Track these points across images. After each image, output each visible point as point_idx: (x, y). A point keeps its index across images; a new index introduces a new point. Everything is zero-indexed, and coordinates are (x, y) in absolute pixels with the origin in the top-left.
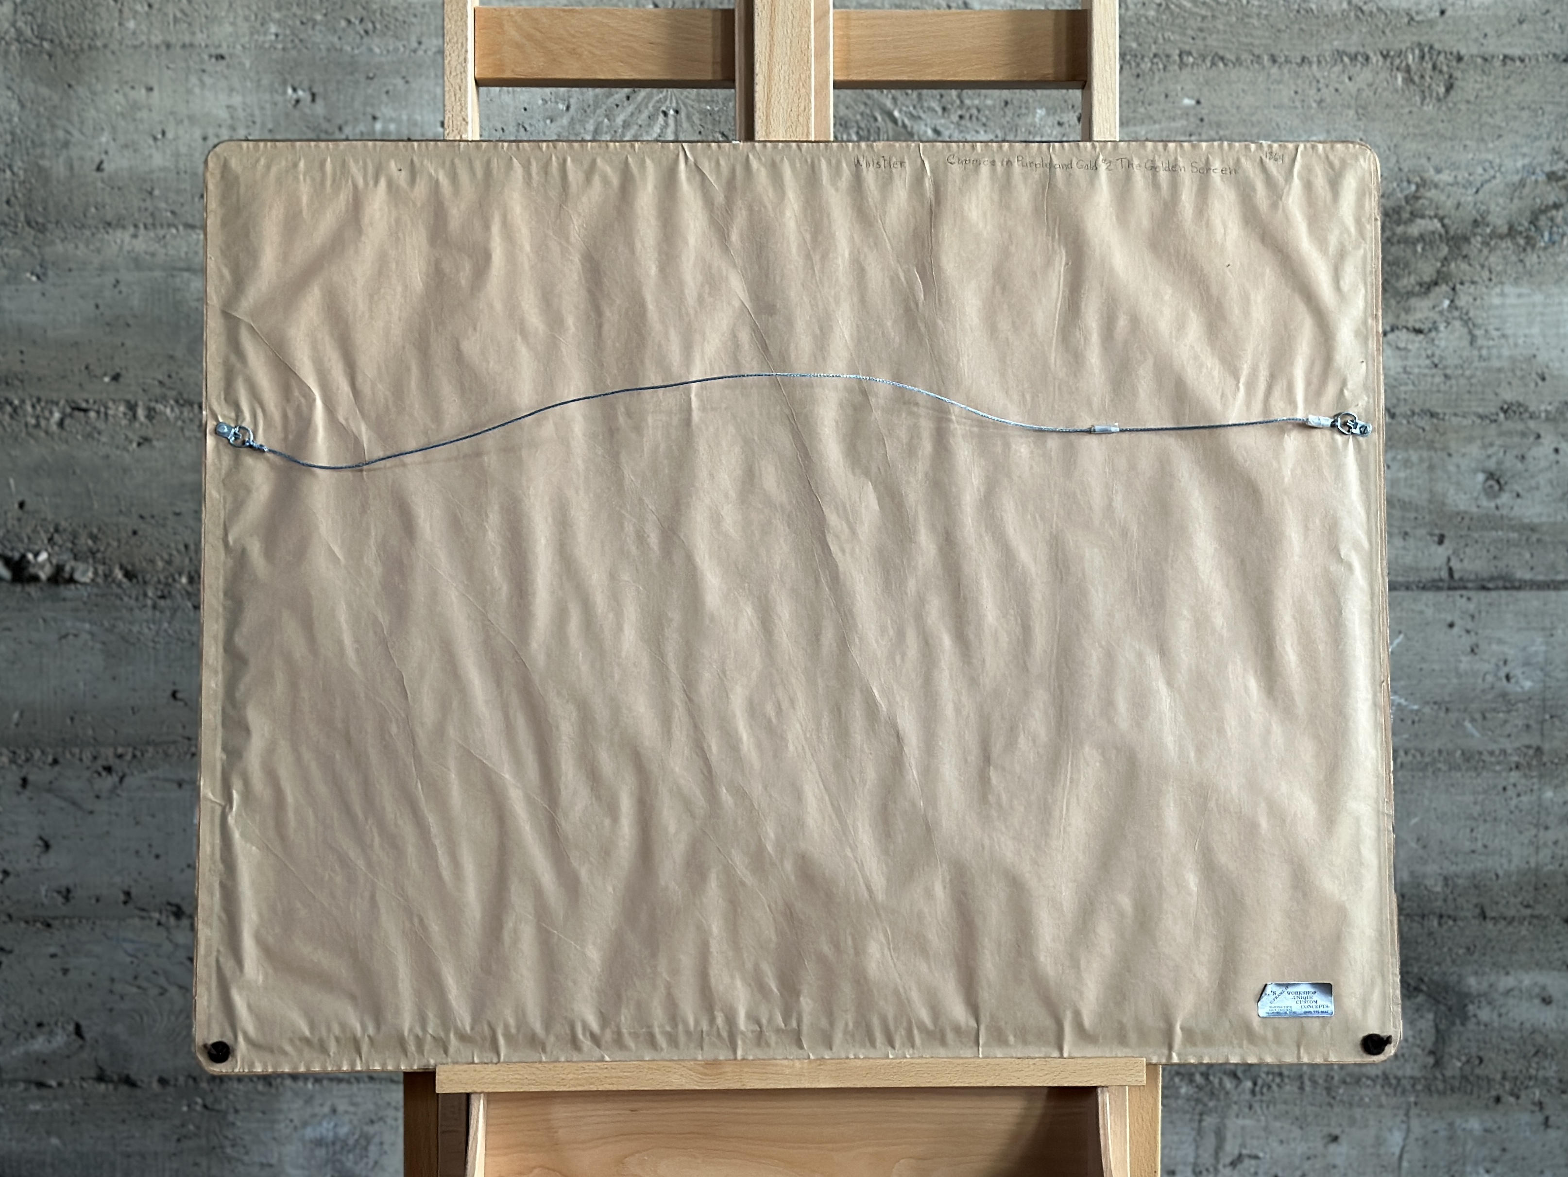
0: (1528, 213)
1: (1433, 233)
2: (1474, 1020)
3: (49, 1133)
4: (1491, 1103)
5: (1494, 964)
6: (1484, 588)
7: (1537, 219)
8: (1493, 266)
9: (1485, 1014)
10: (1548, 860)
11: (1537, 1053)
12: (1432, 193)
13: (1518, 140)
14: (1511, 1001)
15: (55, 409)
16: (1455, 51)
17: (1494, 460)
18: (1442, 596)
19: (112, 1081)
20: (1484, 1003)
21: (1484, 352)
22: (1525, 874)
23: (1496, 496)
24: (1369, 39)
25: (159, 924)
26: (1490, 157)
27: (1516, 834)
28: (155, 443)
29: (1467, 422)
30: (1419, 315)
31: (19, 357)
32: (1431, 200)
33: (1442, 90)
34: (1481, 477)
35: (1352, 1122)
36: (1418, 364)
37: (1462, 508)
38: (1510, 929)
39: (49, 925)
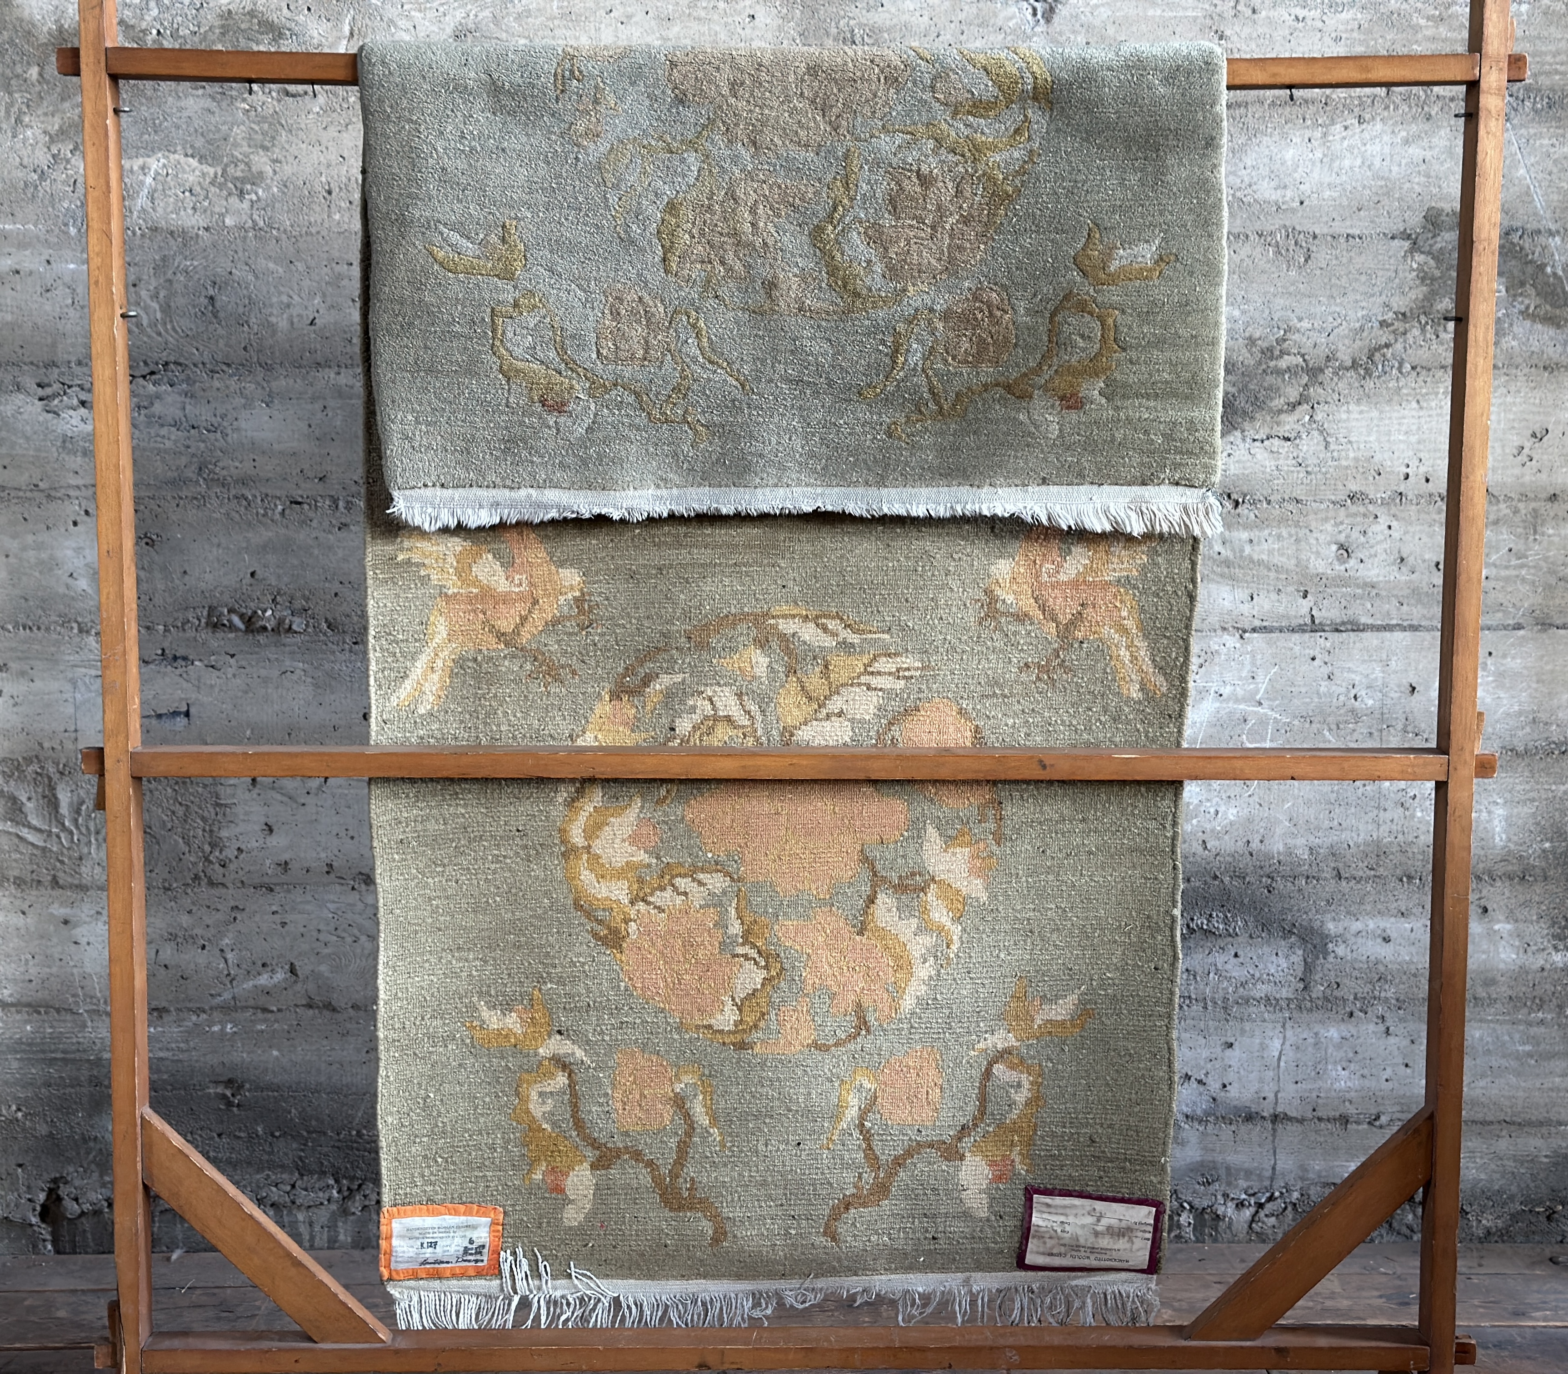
0: (1366, 351)
1: (1297, 366)
2: (1333, 955)
3: (270, 1047)
4: (1346, 1017)
5: (1348, 913)
6: (1337, 630)
7: (1373, 355)
8: (1342, 392)
9: (1341, 950)
10: (1386, 835)
11: (1380, 978)
12: (1296, 337)
13: (1358, 297)
14: (1360, 940)
15: (278, 502)
16: (1311, 230)
17: (1343, 535)
18: (1307, 635)
19: (318, 1007)
20: (1340, 942)
21: (1335, 454)
22: (1369, 845)
23: (1344, 562)
24: (1248, 222)
25: (353, 888)
26: (1338, 309)
27: (1363, 814)
28: (352, 527)
29: (1322, 506)
30: (1287, 427)
31: (253, 464)
32: (1295, 342)
33: (1303, 260)
34: (1334, 547)
35: (1243, 1031)
36: (1287, 464)
37: (1321, 571)
38: (1359, 886)
39: (272, 890)
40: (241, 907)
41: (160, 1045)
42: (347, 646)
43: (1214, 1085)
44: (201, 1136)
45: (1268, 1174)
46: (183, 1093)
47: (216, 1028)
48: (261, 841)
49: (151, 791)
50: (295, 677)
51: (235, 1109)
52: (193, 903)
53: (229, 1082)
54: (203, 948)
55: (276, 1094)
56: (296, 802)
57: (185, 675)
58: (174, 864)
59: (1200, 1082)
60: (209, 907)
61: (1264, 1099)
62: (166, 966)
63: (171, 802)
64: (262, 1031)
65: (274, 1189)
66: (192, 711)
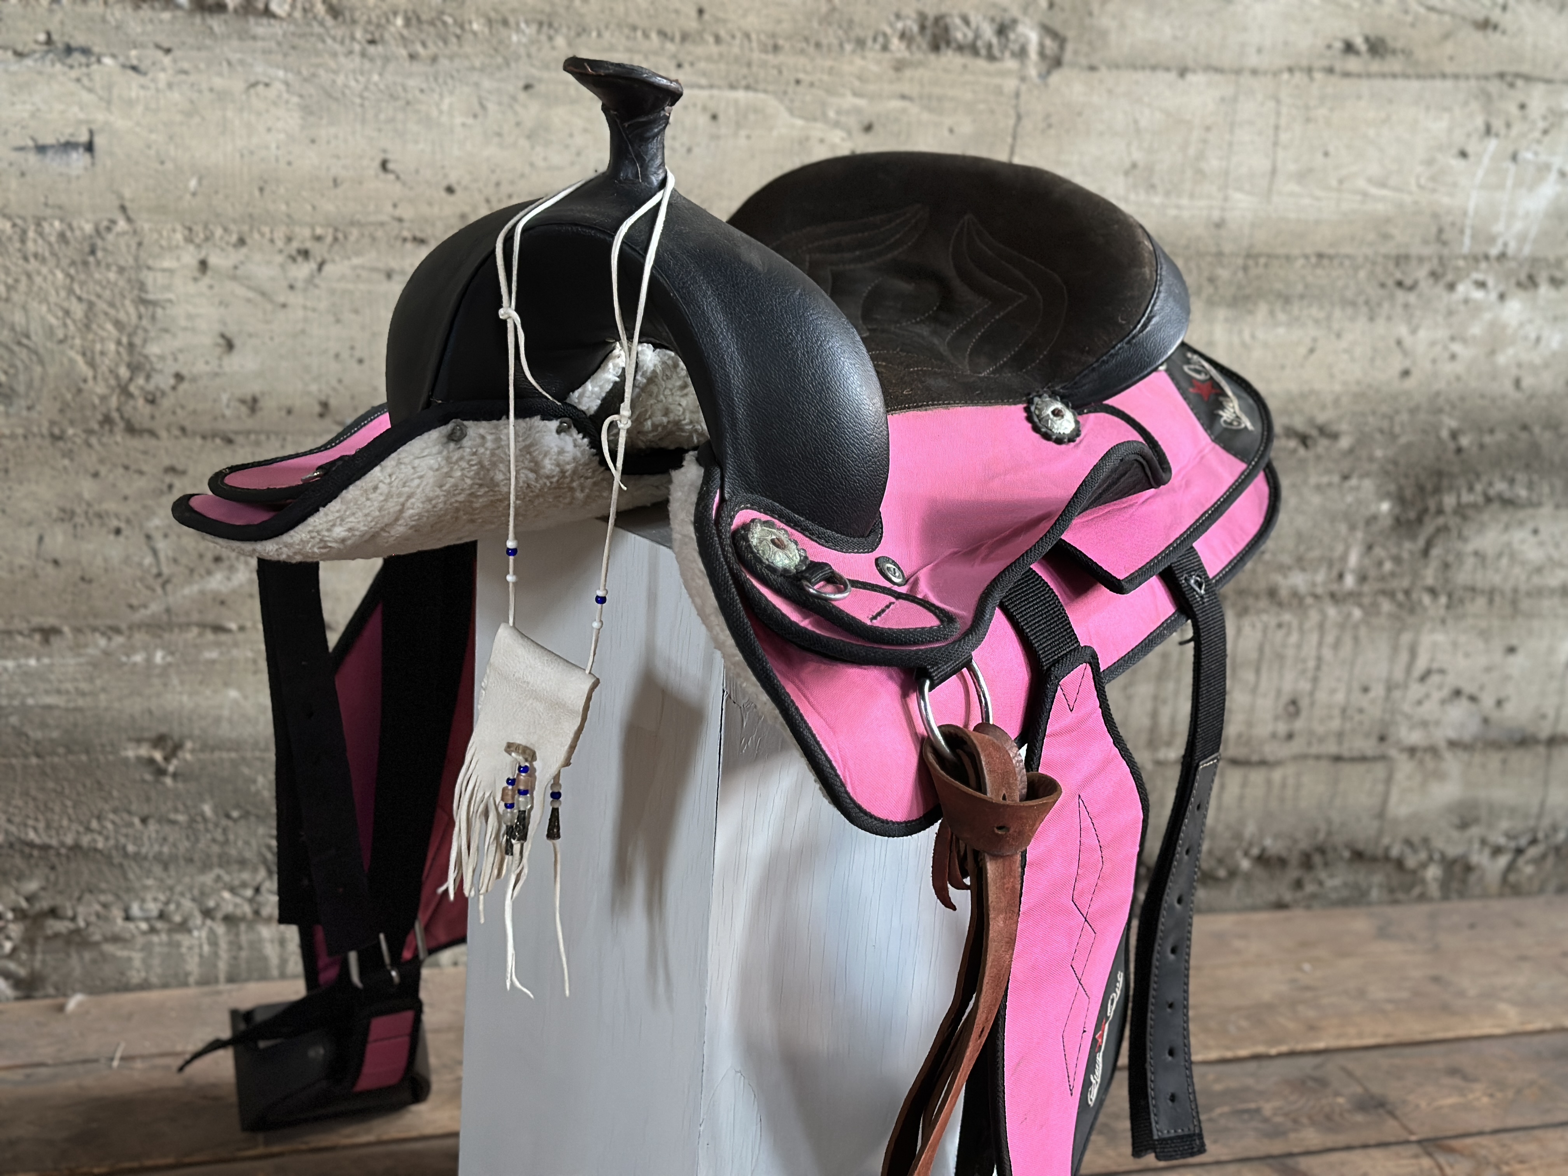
40: (180, 467)
41: (48, 686)
42: (357, 47)
43: (1488, 701)
44: (113, 823)
45: (1535, 810)
46: (84, 758)
47: (138, 658)
48: (214, 363)
49: (29, 276)
50: (272, 93)
51: (168, 781)
52: (102, 461)
53: (159, 741)
54: (118, 532)
55: (233, 755)
56: (271, 301)
57: (85, 81)
58: (69, 397)
59: (1473, 699)
60: (126, 468)
61: (1543, 717)
62: (56, 562)
63: (63, 294)
64: (213, 662)
65: (226, 895)
66: (99, 141)
